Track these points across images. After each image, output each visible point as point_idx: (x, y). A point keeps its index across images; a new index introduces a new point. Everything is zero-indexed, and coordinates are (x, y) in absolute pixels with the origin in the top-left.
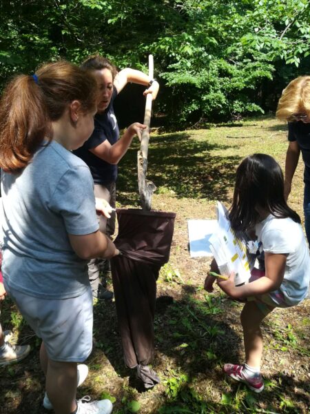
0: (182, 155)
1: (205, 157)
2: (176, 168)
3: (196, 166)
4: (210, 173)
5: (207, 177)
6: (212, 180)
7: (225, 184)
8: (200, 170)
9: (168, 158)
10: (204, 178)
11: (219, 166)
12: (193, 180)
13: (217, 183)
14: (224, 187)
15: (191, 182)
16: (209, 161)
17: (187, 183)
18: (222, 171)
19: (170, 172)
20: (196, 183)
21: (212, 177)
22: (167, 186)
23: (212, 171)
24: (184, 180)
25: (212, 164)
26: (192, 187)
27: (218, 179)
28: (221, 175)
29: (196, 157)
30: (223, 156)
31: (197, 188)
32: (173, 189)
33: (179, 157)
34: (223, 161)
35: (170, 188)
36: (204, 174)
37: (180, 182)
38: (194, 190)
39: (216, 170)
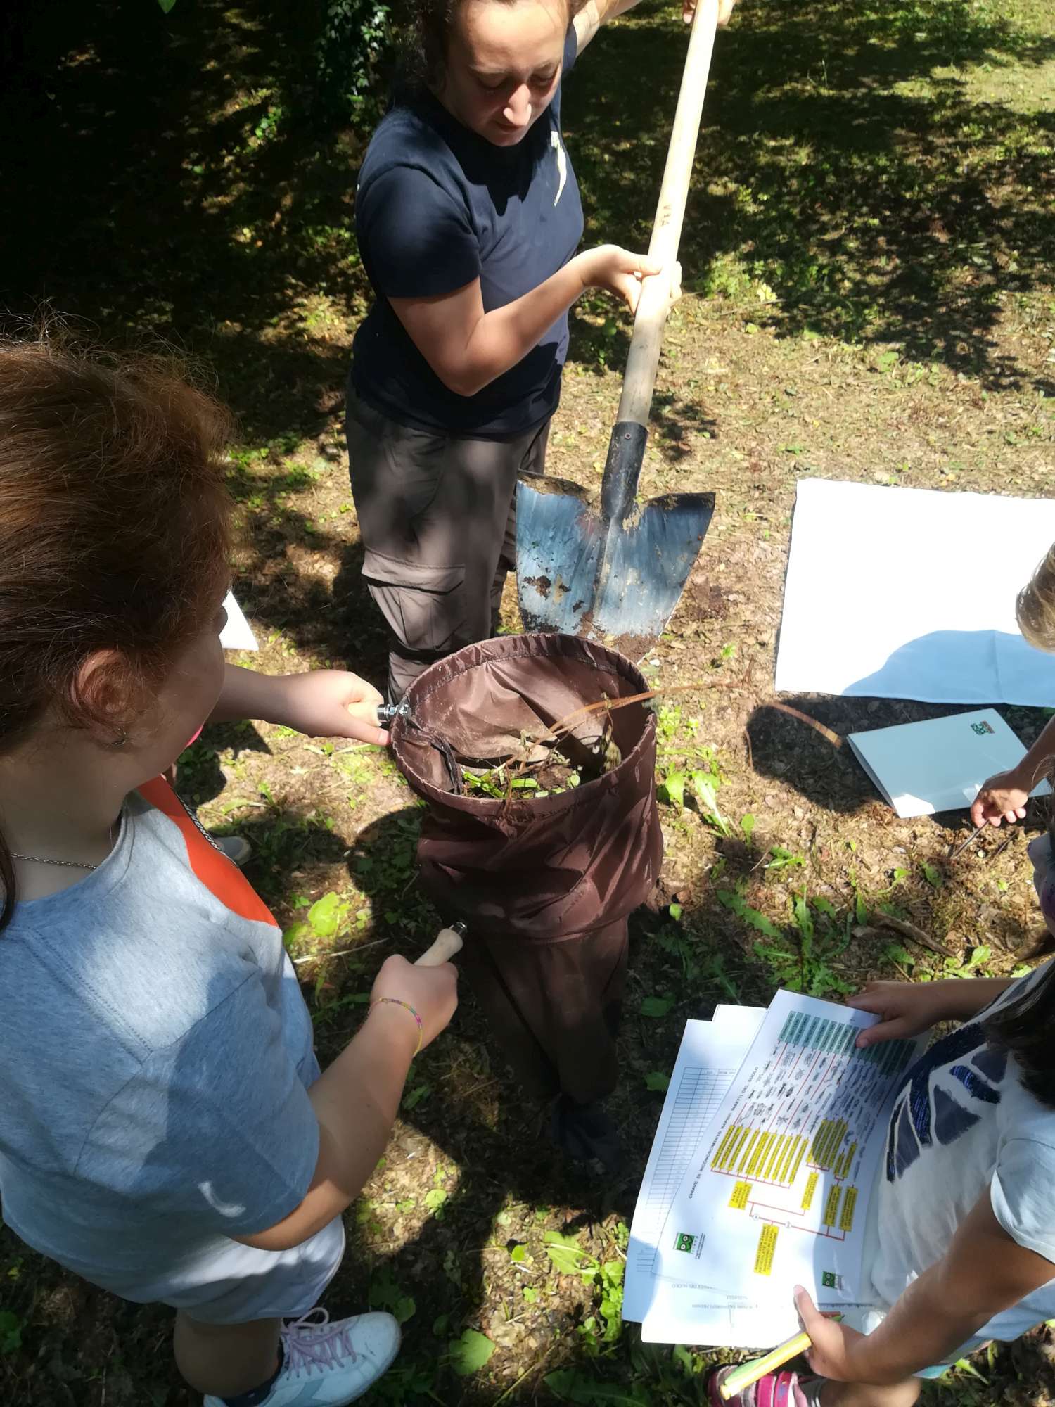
0: (839, 87)
1: (939, 103)
2: (803, 156)
3: (889, 152)
4: (941, 202)
5: (925, 225)
6: (943, 237)
7: (997, 269)
8: (905, 177)
9: (775, 94)
10: (913, 227)
11: (990, 166)
12: (866, 229)
13: (962, 259)
14: (988, 290)
15: (852, 244)
16: (950, 127)
17: (835, 247)
18: (999, 194)
19: (772, 177)
20: (870, 251)
21: (949, 228)
22: (749, 257)
23: (953, 188)
24: (824, 229)
25: (965, 147)
26: (850, 269)
27: (973, 239)
28: (990, 217)
29: (896, 102)
30: (1019, 108)
31: (873, 279)
32: (768, 277)
33: (824, 92)
34: (1010, 140)
35: (759, 266)
36: (915, 205)
37: (806, 237)
38: (858, 288)
39: (972, 187)
